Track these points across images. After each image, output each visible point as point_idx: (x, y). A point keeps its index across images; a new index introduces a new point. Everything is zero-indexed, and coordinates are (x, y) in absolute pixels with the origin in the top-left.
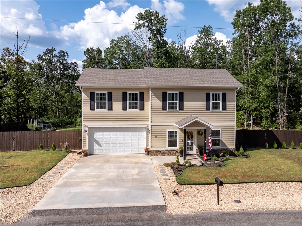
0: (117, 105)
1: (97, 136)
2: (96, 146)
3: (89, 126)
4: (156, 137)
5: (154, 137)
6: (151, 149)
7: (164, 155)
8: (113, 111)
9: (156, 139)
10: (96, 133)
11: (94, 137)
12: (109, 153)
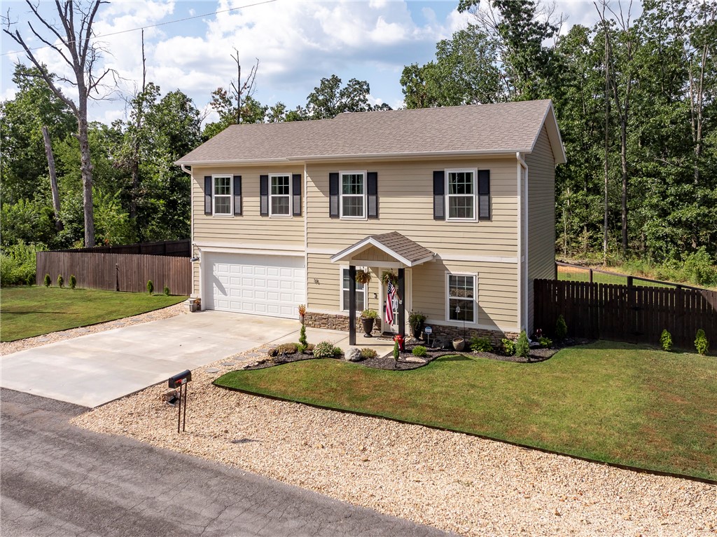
0: (251, 203)
1: (220, 270)
2: (217, 294)
3: (203, 249)
4: (317, 282)
5: (313, 281)
6: (308, 310)
7: (335, 329)
8: (244, 218)
9: (317, 286)
10: (217, 264)
11: (214, 274)
12: (240, 311)
